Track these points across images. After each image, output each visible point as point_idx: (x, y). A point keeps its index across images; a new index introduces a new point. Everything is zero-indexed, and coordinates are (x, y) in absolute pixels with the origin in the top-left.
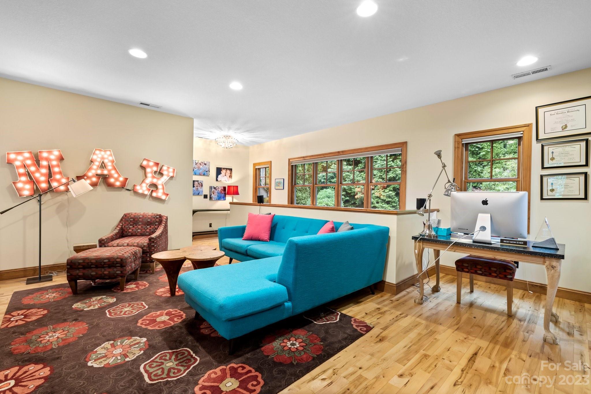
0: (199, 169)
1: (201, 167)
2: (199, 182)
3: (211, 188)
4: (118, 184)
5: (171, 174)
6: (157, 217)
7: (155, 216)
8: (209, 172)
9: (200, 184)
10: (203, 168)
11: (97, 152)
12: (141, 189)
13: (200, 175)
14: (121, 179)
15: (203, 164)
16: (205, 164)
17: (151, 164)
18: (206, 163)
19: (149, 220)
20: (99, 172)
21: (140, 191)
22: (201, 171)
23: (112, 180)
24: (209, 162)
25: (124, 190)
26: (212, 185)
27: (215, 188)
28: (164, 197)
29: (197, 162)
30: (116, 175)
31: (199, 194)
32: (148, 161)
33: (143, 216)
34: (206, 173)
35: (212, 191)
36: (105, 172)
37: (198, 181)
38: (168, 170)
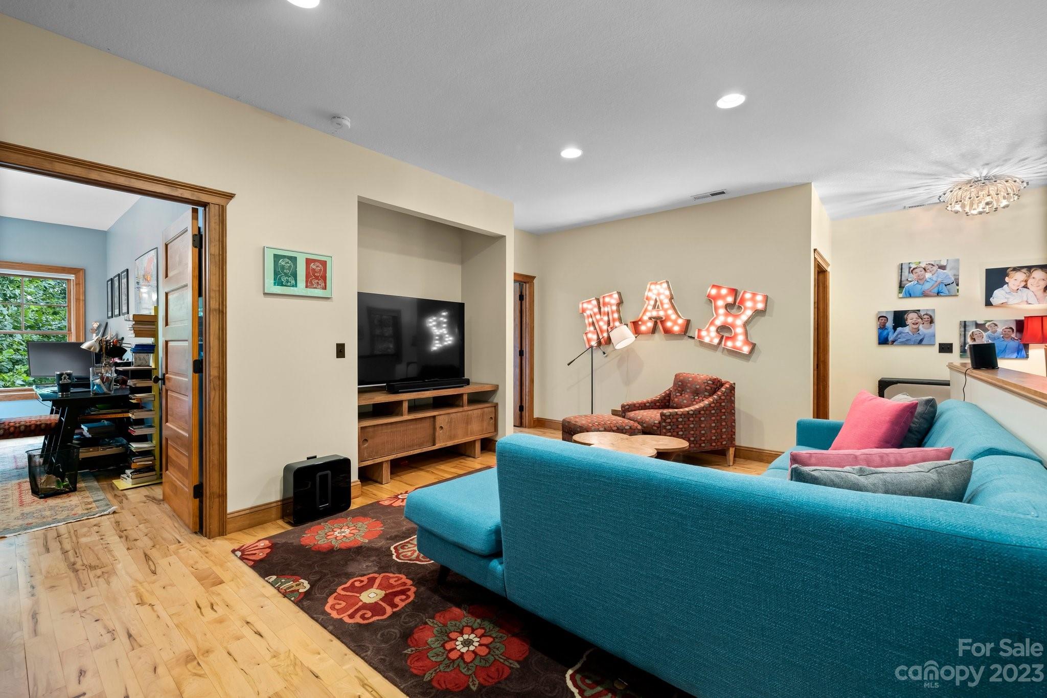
0: (921, 282)
1: (928, 275)
2: (922, 313)
3: (964, 325)
4: (676, 329)
5: (760, 306)
6: (709, 382)
7: (706, 381)
8: (958, 285)
9: (925, 317)
10: (935, 279)
11: (653, 287)
12: (708, 335)
13: (925, 295)
14: (680, 321)
15: (935, 268)
16: (943, 268)
17: (724, 291)
18: (943, 263)
19: (698, 387)
20: (654, 314)
21: (707, 340)
22: (927, 286)
23: (669, 324)
24: (957, 261)
25: (686, 337)
26: (969, 318)
27: (978, 325)
28: (746, 349)
29: (913, 266)
30: (673, 317)
31: (923, 343)
32: (719, 287)
33: (693, 380)
34: (945, 289)
35: (969, 334)
36: (662, 314)
37: (919, 311)
38: (753, 299)
